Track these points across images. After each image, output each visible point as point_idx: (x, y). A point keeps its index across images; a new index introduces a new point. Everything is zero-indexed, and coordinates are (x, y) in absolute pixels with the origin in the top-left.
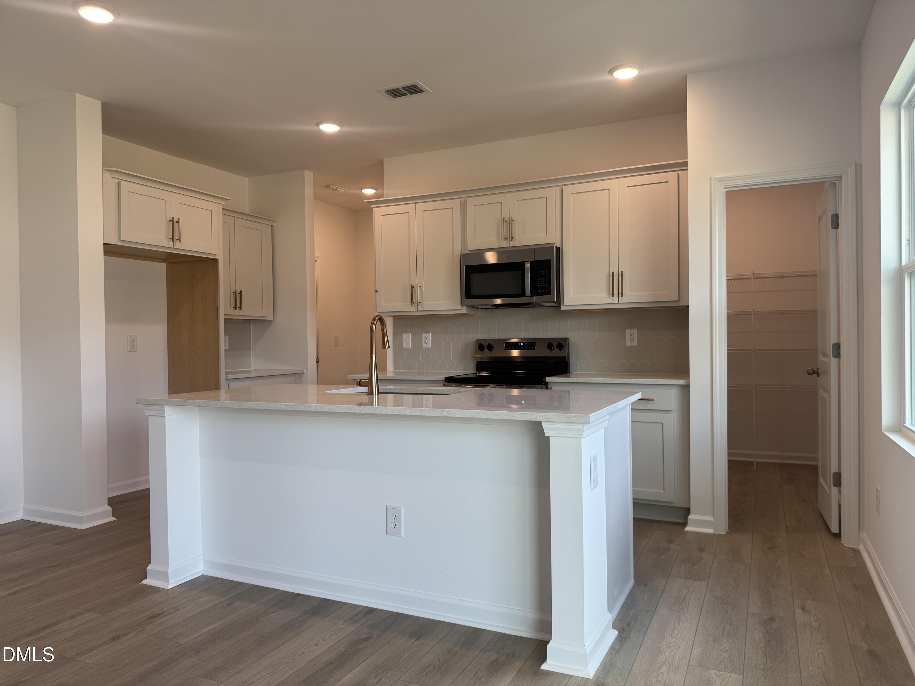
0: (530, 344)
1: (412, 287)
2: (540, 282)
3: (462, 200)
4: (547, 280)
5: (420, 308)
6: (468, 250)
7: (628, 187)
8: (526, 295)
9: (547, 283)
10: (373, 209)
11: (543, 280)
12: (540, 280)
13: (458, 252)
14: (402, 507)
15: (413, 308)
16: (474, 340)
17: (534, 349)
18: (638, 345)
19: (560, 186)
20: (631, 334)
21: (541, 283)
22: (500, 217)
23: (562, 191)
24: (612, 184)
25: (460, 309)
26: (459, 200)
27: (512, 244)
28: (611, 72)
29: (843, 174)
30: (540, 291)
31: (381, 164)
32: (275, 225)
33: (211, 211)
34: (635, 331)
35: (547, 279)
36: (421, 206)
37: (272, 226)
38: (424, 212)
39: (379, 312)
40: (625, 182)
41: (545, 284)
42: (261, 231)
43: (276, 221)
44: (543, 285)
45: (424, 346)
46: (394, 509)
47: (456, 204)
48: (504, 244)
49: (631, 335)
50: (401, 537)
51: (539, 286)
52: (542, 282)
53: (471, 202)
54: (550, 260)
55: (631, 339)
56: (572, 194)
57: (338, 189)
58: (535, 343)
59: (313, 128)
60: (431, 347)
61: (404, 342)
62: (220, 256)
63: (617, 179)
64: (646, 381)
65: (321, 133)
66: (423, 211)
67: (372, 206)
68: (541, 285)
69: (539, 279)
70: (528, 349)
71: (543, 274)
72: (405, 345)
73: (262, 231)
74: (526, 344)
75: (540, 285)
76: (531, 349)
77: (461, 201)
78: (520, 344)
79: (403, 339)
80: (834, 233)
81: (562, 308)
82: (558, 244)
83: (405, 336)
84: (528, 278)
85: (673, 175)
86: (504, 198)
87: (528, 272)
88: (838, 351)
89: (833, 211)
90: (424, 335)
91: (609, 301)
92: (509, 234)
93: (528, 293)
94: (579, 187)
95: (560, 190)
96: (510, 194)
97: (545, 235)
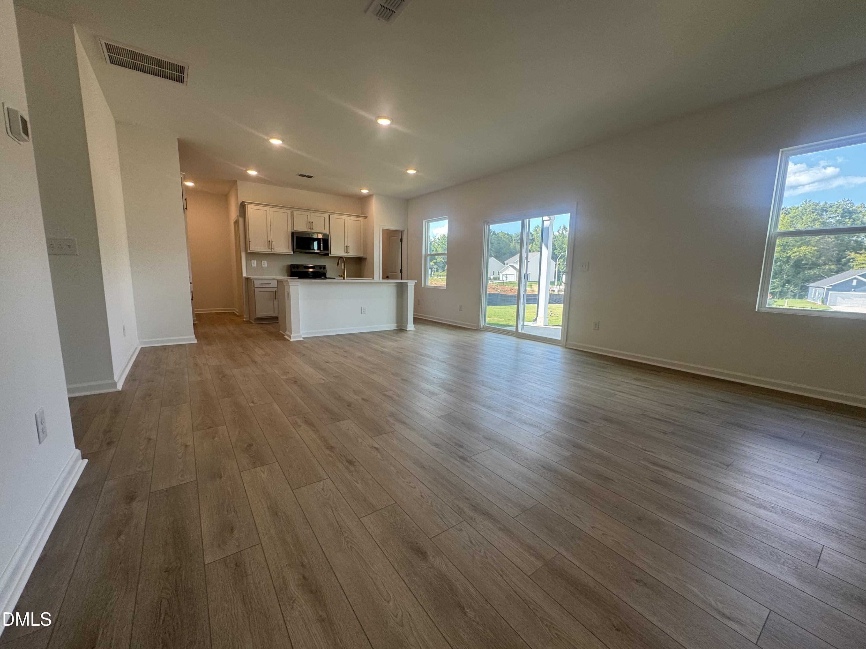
1: (269, 242)
3: (291, 210)
5: (273, 250)
7: (350, 220)
9: (327, 247)
13: (290, 230)
15: (270, 251)
16: (287, 265)
17: (316, 269)
19: (328, 214)
22: (307, 220)
24: (345, 217)
25: (292, 252)
27: (312, 231)
28: (361, 190)
35: (327, 245)
36: (273, 209)
38: (274, 212)
40: (350, 218)
45: (263, 266)
46: (364, 307)
47: (289, 211)
48: (309, 231)
54: (328, 239)
56: (333, 218)
58: (317, 267)
60: (266, 266)
61: (252, 264)
63: (347, 217)
69: (325, 245)
71: (326, 243)
72: (253, 265)
80: (400, 243)
81: (330, 255)
82: (328, 233)
83: (252, 261)
84: (322, 245)
85: (362, 219)
86: (309, 214)
87: (322, 242)
88: (401, 271)
89: (400, 238)
90: (263, 261)
91: (345, 254)
92: (312, 227)
93: (322, 249)
94: (335, 216)
95: (329, 216)
96: (311, 213)
97: (325, 230)
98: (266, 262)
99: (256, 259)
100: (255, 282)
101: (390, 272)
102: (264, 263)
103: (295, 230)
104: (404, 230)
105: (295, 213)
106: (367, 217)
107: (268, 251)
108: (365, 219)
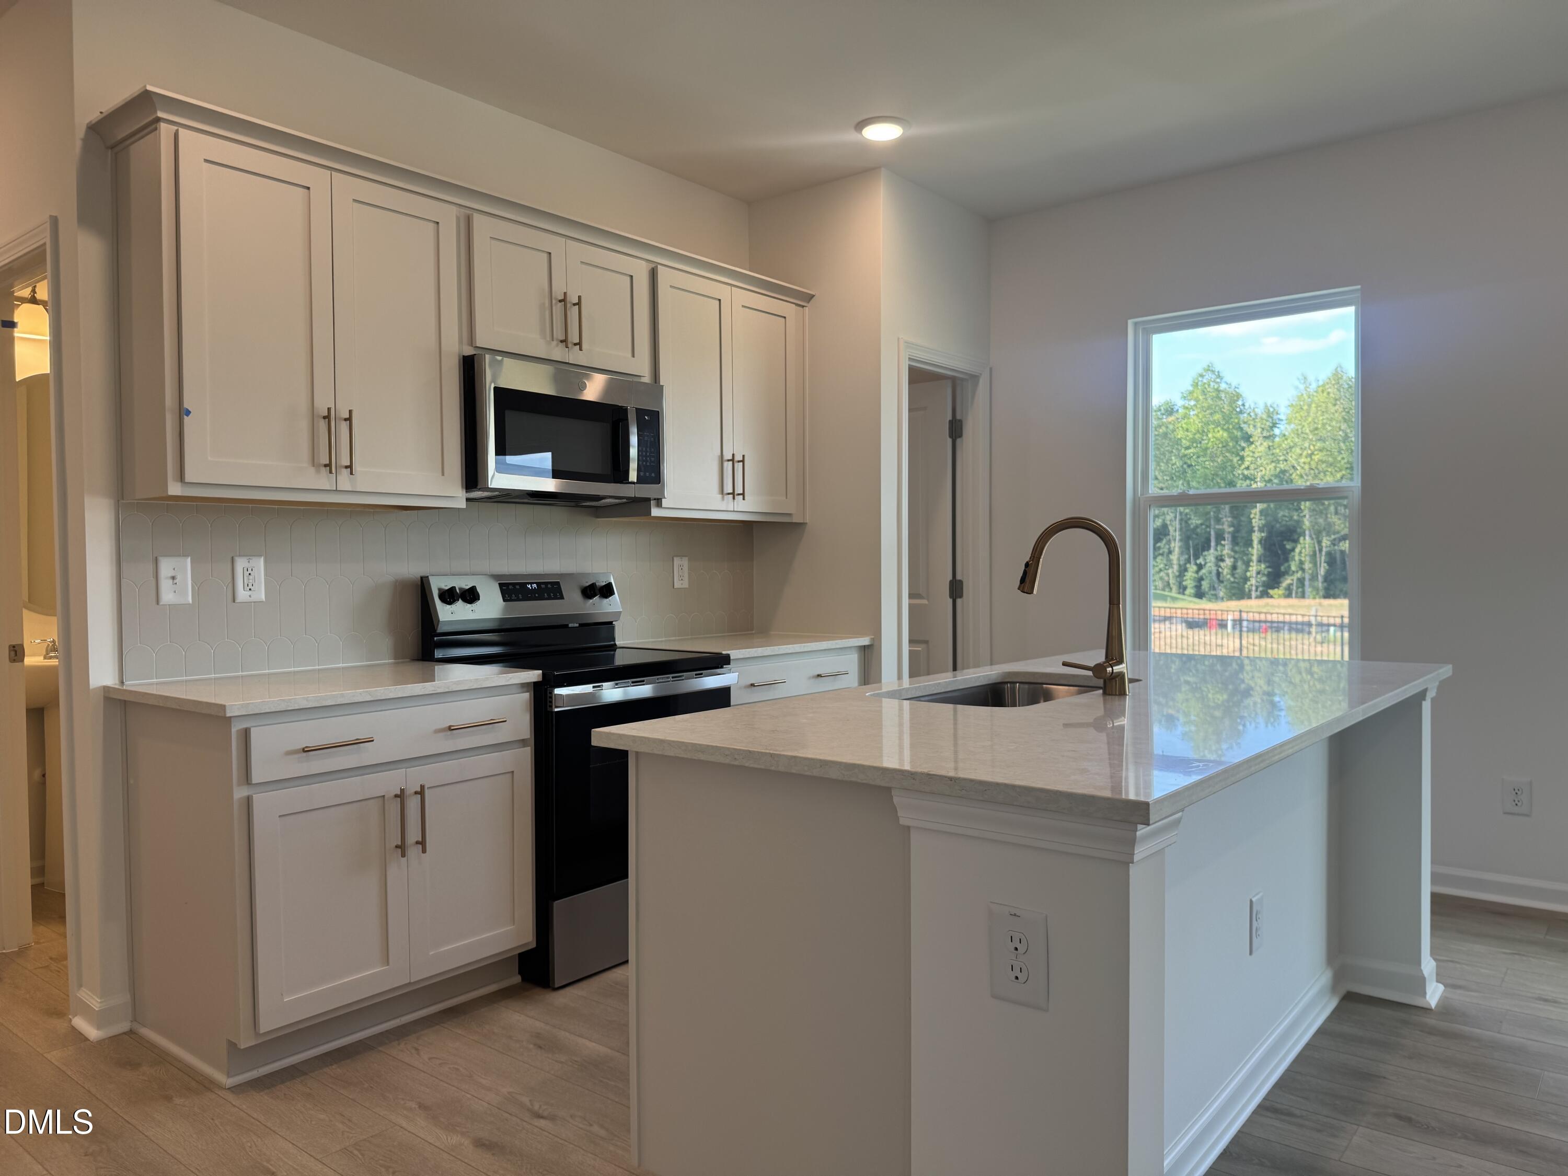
2: (642, 456)
4: (652, 453)
5: (344, 483)
6: (475, 345)
7: (743, 306)
9: (653, 459)
11: (646, 451)
12: (642, 451)
13: (453, 346)
15: (324, 483)
17: (562, 598)
18: (689, 587)
19: (649, 260)
21: (644, 458)
23: (654, 274)
24: (722, 288)
30: (642, 474)
34: (685, 563)
35: (653, 450)
40: (742, 295)
41: (650, 461)
44: (646, 461)
45: (242, 595)
47: (447, 215)
49: (681, 569)
51: (640, 463)
52: (646, 456)
55: (681, 576)
56: (670, 286)
58: (558, 583)
60: (265, 599)
61: (166, 586)
63: (730, 287)
66: (354, 201)
69: (640, 449)
71: (646, 438)
72: (168, 596)
75: (642, 461)
78: (529, 586)
79: (162, 574)
80: (950, 443)
81: (655, 512)
82: (649, 377)
83: (167, 567)
84: (635, 443)
85: (790, 310)
86: (555, 245)
87: (634, 429)
88: (956, 589)
89: (949, 417)
90: (241, 564)
91: (723, 506)
92: (573, 333)
93: (633, 476)
94: (680, 278)
95: (650, 271)
96: (567, 240)
97: (630, 355)
98: (259, 564)
99: (185, 555)
102: (249, 572)
104: (975, 378)
105: (483, 227)
106: (810, 298)
108: (803, 306)
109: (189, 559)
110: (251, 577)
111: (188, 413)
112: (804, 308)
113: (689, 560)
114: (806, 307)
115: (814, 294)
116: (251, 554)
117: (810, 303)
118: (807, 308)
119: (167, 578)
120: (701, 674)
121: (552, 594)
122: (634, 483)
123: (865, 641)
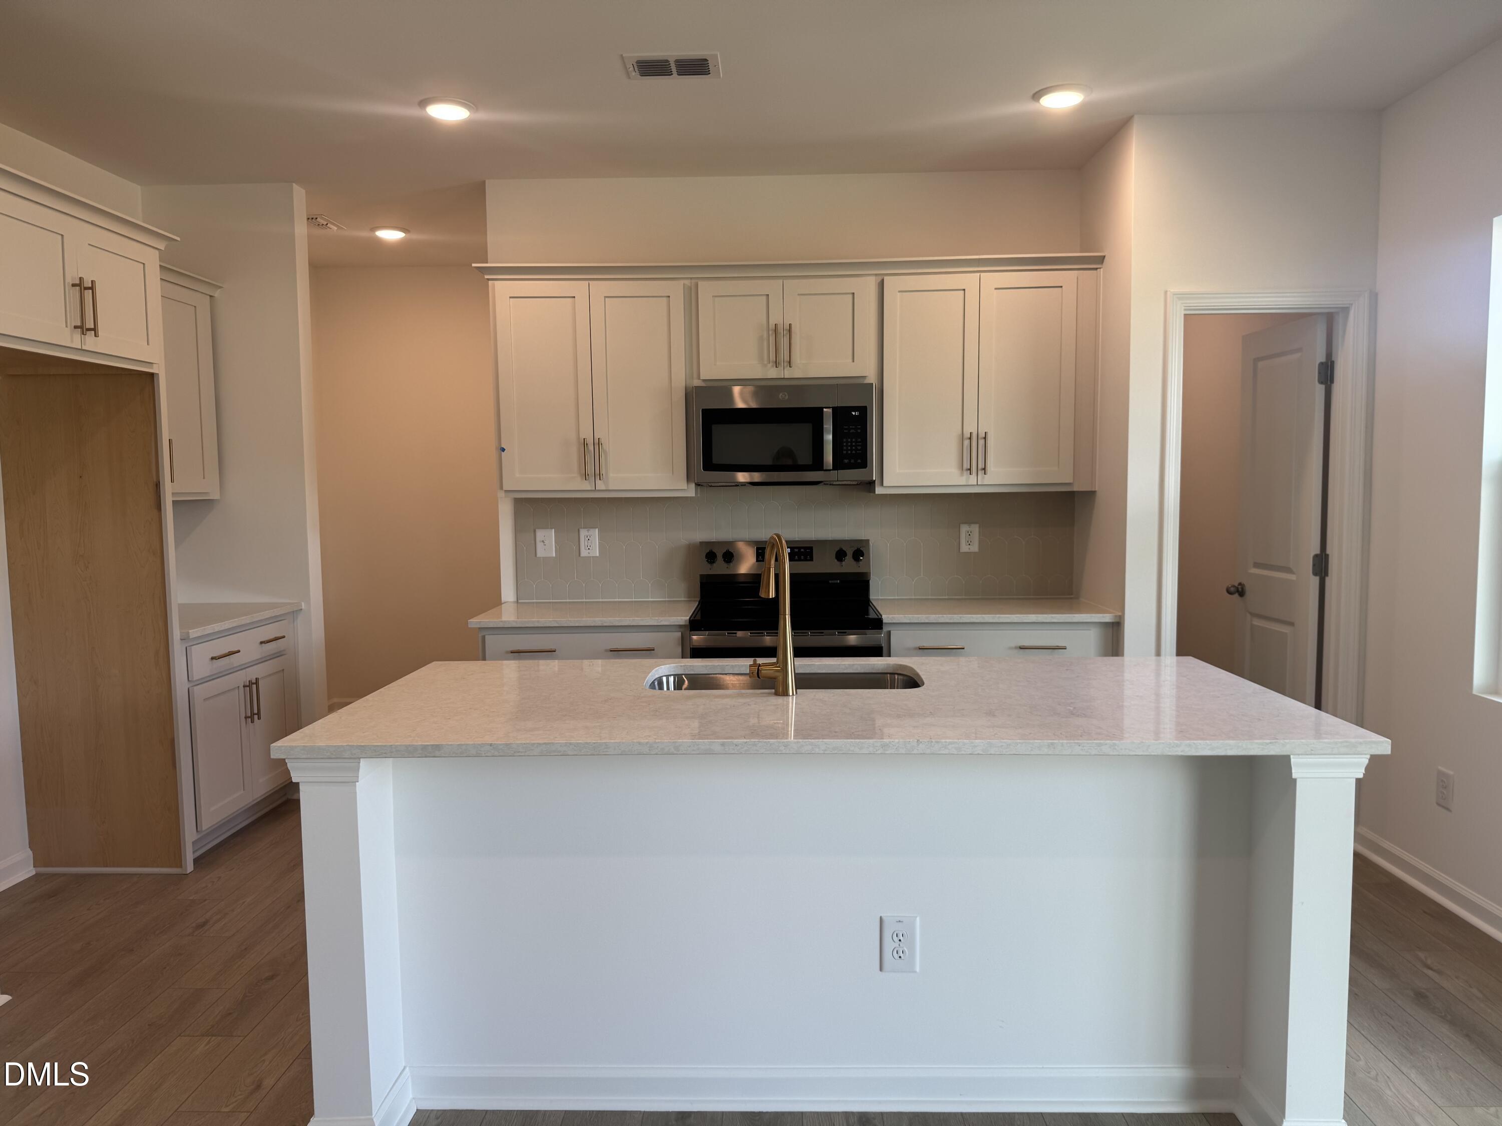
0: (802, 550)
1: (585, 444)
2: (847, 446)
3: (687, 282)
4: (859, 442)
5: (600, 485)
6: (701, 379)
7: (996, 289)
8: (824, 469)
9: (859, 448)
10: (490, 282)
11: (851, 442)
12: (847, 442)
13: (680, 381)
14: (916, 917)
15: (587, 486)
16: (687, 543)
17: (811, 560)
18: (979, 549)
19: (876, 275)
20: (970, 533)
21: (849, 448)
22: (765, 322)
23: (881, 285)
24: (968, 280)
25: (686, 488)
26: (682, 282)
27: (788, 373)
28: (1037, 96)
29: (1352, 304)
30: (846, 461)
31: (478, 191)
32: (217, 294)
33: (144, 264)
34: (975, 528)
35: (859, 440)
36: (602, 287)
37: (211, 296)
38: (606, 299)
39: (505, 491)
40: (994, 279)
41: (856, 450)
42: (195, 307)
43: (221, 287)
44: (851, 450)
45: (584, 553)
46: (900, 921)
47: (676, 289)
48: (772, 373)
49: (969, 535)
50: (915, 972)
51: (845, 452)
52: (851, 446)
53: (706, 289)
54: (866, 407)
55: (969, 542)
56: (899, 292)
57: (329, 225)
58: (811, 548)
59: (412, 112)
60: (598, 555)
61: (539, 546)
62: (159, 369)
63: (979, 274)
64: (1052, 617)
65: (431, 125)
66: (605, 297)
67: (487, 277)
68: (850, 450)
69: (845, 440)
70: (800, 560)
71: (852, 431)
72: (541, 553)
73: (197, 308)
74: (796, 550)
75: (847, 450)
76: (806, 560)
77: (684, 284)
79: (538, 539)
80: (1320, 389)
81: (879, 490)
82: (872, 379)
83: (540, 534)
84: (829, 437)
85: (1067, 278)
86: (772, 287)
87: (828, 426)
88: (1321, 565)
89: (1321, 356)
90: (583, 533)
91: (962, 480)
92: (784, 354)
93: (827, 463)
94: (912, 282)
95: (879, 283)
96: (784, 281)
97: (851, 361)
98: (591, 536)
99: (552, 528)
100: (489, 639)
101: (1257, 565)
102: (585, 540)
103: (702, 377)
106: (1101, 259)
107: (577, 486)
108: (1096, 269)
109: (553, 530)
110: (589, 541)
111: (503, 450)
112: (1098, 270)
113: (980, 527)
114: (1100, 268)
115: (1104, 255)
116: (588, 527)
117: (1104, 264)
118: (1102, 269)
119: (540, 542)
120: (845, 633)
121: (802, 557)
122: (830, 470)
123: (1107, 618)
